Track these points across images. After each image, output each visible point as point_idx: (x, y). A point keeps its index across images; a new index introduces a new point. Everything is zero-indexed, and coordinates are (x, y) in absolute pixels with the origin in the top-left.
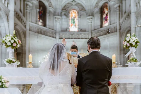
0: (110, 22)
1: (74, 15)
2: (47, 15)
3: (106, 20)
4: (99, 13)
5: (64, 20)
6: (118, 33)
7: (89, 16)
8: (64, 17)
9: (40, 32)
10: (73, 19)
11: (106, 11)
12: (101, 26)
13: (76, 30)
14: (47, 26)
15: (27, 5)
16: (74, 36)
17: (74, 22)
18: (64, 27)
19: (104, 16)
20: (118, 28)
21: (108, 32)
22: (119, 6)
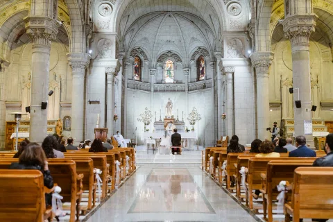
0: (206, 77)
1: (169, 65)
2: (143, 69)
3: (203, 74)
4: (195, 65)
5: (159, 71)
6: (213, 89)
7: (186, 68)
8: (159, 68)
9: (136, 88)
10: (169, 70)
11: (203, 64)
12: (198, 80)
13: (172, 81)
14: (143, 80)
15: (126, 65)
16: (169, 89)
17: (170, 73)
18: (160, 78)
19: (201, 69)
20: (213, 84)
21: (204, 87)
22: (213, 64)
